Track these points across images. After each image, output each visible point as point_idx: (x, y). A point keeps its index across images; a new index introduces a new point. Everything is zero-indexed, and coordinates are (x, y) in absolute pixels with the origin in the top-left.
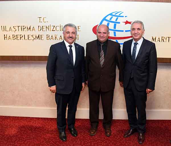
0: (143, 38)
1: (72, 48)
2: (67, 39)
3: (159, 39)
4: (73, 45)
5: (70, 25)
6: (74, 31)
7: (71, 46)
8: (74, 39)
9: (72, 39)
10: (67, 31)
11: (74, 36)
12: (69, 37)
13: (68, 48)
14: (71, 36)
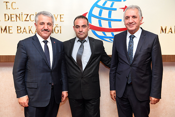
0: (141, 28)
1: (48, 44)
2: (41, 32)
3: (171, 29)
4: (49, 40)
5: (45, 14)
6: (50, 22)
7: (46, 42)
8: (50, 32)
9: (48, 32)
10: (41, 21)
11: (50, 28)
12: (43, 30)
13: (43, 45)
14: (46, 28)
